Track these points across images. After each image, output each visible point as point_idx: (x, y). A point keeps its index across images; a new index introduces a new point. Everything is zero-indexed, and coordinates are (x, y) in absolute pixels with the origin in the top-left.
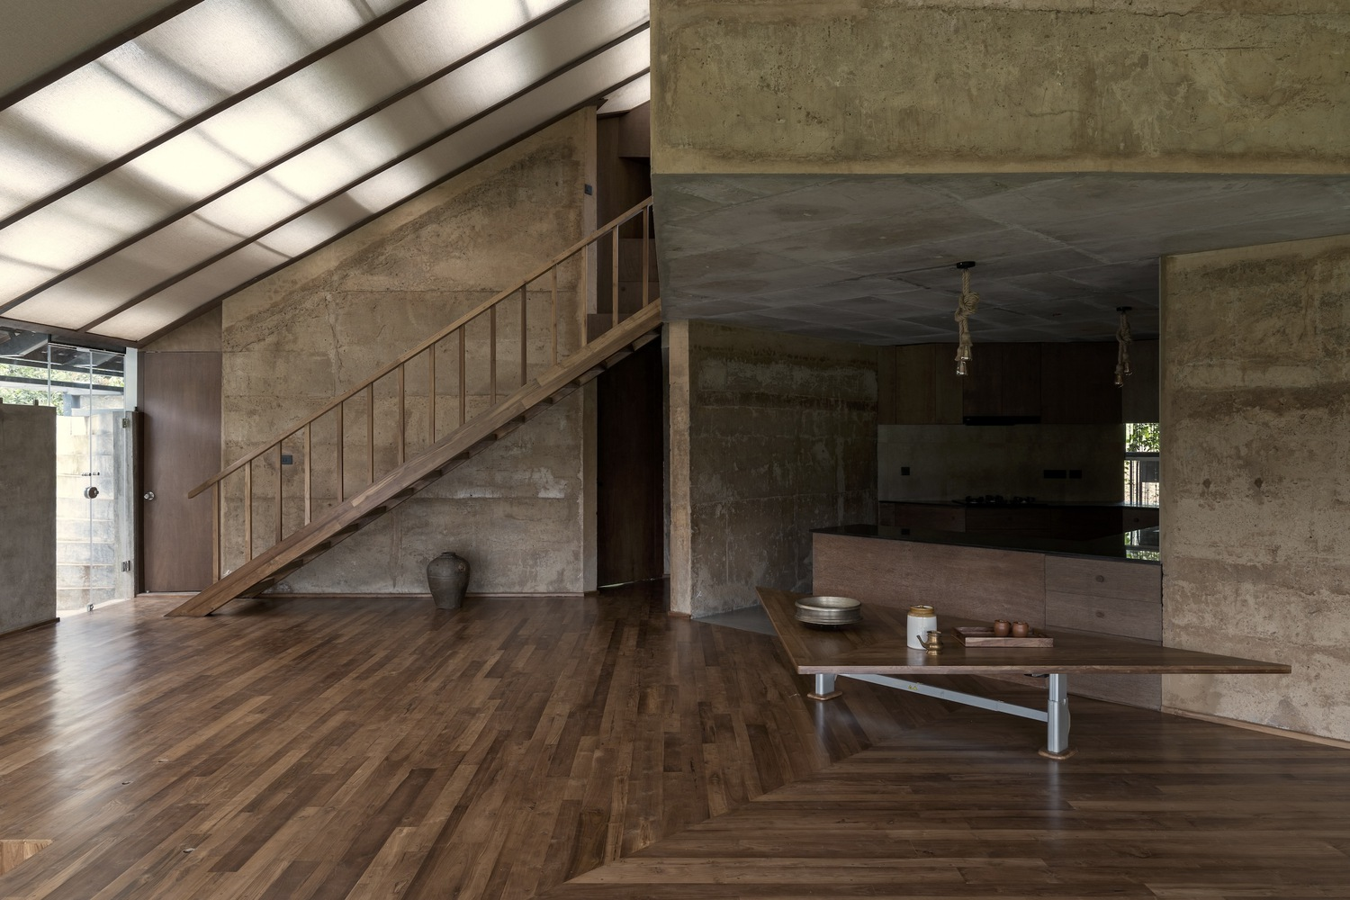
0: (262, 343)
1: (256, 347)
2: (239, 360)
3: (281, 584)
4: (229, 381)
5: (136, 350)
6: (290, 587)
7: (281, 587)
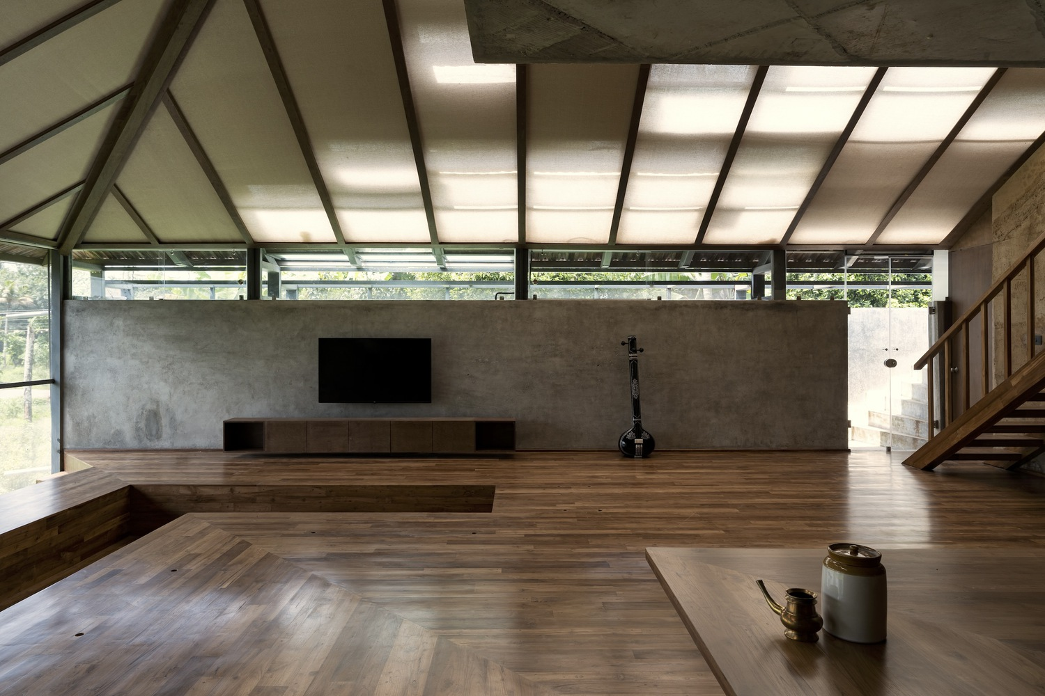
0: (1019, 229)
1: (1015, 234)
2: (1003, 249)
3: (1034, 462)
4: (997, 269)
5: (947, 251)
6: (1040, 467)
7: (1034, 465)
